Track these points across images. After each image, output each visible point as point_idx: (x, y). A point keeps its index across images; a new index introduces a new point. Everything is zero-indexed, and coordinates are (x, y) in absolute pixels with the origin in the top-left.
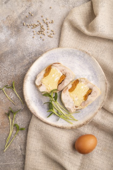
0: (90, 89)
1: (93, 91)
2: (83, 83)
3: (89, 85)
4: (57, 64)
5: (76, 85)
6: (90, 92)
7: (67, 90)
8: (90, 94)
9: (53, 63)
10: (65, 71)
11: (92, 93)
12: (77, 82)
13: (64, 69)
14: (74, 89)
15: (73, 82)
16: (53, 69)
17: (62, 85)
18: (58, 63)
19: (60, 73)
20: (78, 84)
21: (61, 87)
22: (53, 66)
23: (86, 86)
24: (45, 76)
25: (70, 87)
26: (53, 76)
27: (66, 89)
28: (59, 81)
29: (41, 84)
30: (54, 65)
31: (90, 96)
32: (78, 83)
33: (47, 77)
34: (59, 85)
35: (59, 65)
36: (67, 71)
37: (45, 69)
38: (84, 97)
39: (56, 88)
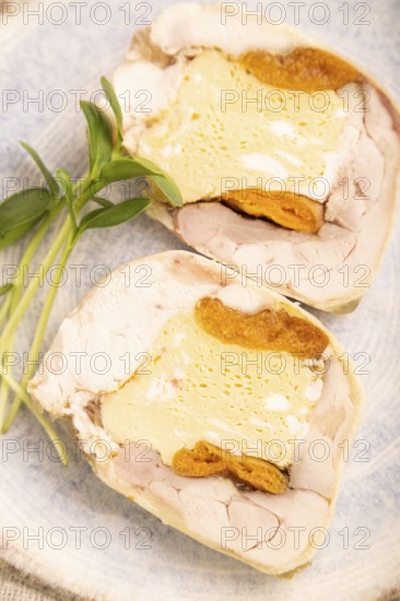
0: (286, 472)
1: (278, 506)
2: (313, 391)
5: (273, 337)
7: (206, 289)
8: (246, 487)
9: (379, 84)
11: (256, 498)
14: (237, 337)
16: (340, 107)
17: (231, 234)
19: (331, 176)
21: (206, 228)
23: (298, 428)
24: (255, 62)
25: (243, 298)
26: (282, 128)
27: (207, 275)
29: (170, 61)
31: (226, 488)
32: (301, 354)
33: (252, 80)
34: (224, 202)
38: (203, 446)
39: (189, 195)
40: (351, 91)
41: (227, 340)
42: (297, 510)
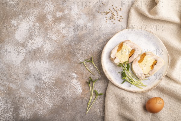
0: (155, 60)
2: (149, 56)
3: (155, 57)
4: (127, 42)
6: (155, 63)
7: (137, 61)
8: (156, 64)
9: (124, 41)
10: (134, 46)
11: (157, 63)
13: (133, 45)
14: (142, 60)
15: (141, 55)
16: (124, 45)
17: (132, 58)
18: (128, 41)
19: (130, 48)
20: (145, 57)
21: (131, 60)
23: (152, 58)
24: (118, 51)
25: (139, 59)
27: (136, 61)
28: (130, 54)
29: (116, 58)
30: (125, 42)
31: (155, 66)
32: (145, 56)
33: (120, 51)
34: (129, 58)
35: (129, 42)
36: (136, 47)
37: (118, 45)
38: (151, 66)
39: (128, 60)
40: (124, 44)
42: (159, 60)
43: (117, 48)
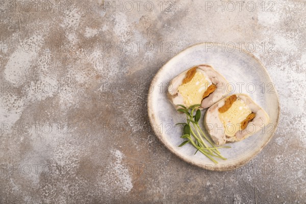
0: (252, 113)
1: (257, 117)
2: (242, 102)
3: (253, 107)
4: (205, 67)
5: (231, 103)
6: (251, 118)
7: (217, 109)
8: (252, 120)
10: (216, 79)
11: (254, 120)
12: (233, 98)
13: (215, 75)
15: (228, 97)
16: (199, 73)
17: (210, 100)
18: (208, 66)
20: (235, 103)
21: (206, 103)
22: (200, 69)
23: (247, 107)
24: (185, 81)
25: (221, 104)
26: (197, 83)
27: (215, 108)
28: (205, 93)
29: (177, 94)
30: (201, 67)
32: (235, 100)
33: (187, 83)
34: (204, 99)
35: (209, 68)
36: (220, 80)
37: (187, 71)
38: (242, 123)
39: (200, 103)
40: (198, 70)
41: (227, 110)
42: (259, 114)
43: (183, 76)
